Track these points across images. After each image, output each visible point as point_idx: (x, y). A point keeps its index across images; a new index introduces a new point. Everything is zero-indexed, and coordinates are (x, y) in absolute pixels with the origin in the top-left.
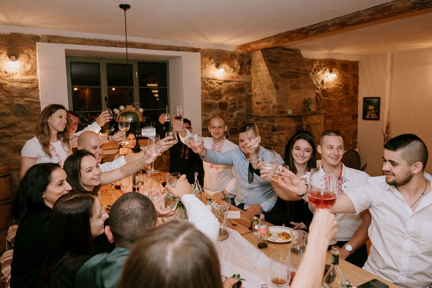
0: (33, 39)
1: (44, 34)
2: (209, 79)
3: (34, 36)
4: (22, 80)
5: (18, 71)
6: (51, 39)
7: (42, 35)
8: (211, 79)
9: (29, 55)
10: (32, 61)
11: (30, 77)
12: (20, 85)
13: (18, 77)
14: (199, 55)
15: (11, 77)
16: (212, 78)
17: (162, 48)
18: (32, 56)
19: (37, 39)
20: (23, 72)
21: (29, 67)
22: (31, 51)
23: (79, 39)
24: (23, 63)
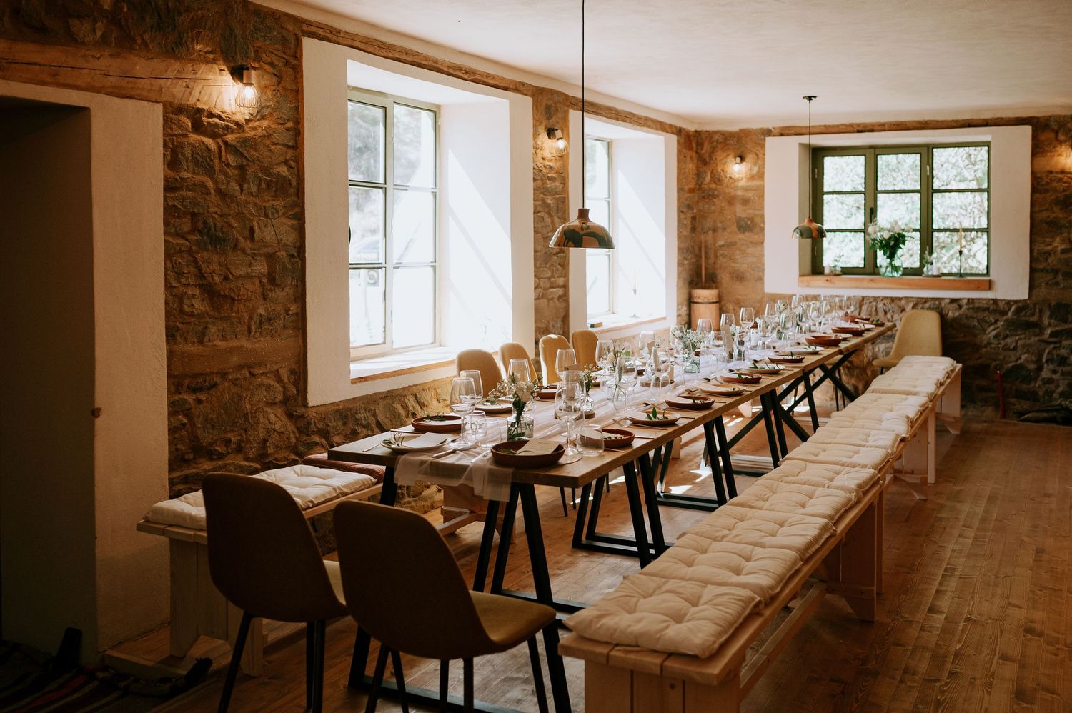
0: (763, 134)
1: (775, 126)
2: (1051, 172)
3: (764, 130)
4: (748, 186)
5: (744, 175)
6: (784, 132)
7: (774, 128)
8: (1057, 172)
9: (757, 155)
10: (760, 162)
11: (756, 183)
12: (744, 194)
13: (742, 183)
14: (1028, 129)
15: (736, 183)
16: (1057, 170)
17: (954, 124)
18: (761, 156)
19: (769, 133)
20: (749, 176)
21: (755, 169)
22: (759, 149)
23: (820, 126)
24: (749, 165)
